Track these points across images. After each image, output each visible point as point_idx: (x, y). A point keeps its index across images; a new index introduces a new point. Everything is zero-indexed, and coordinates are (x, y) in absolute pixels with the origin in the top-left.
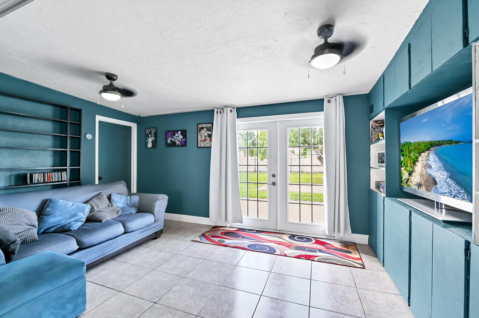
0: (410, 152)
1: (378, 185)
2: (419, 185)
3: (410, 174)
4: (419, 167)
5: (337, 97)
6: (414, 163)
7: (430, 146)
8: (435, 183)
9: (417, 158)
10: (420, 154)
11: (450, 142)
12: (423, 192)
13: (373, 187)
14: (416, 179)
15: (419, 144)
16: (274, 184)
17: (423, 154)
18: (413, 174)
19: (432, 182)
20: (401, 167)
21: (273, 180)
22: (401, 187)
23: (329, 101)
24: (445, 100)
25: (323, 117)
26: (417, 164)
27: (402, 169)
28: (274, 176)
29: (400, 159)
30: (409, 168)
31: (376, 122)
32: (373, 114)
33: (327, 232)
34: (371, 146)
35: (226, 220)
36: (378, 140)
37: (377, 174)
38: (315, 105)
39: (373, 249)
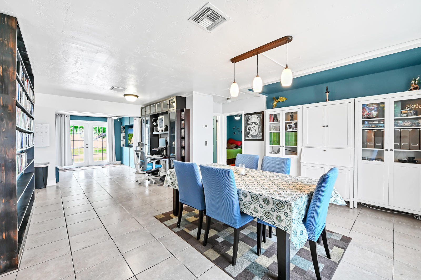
0: (130, 136)
1: (123, 145)
3: (130, 141)
5: (111, 119)
6: (131, 138)
10: (132, 136)
12: (132, 145)
13: (122, 146)
16: (87, 148)
18: (131, 141)
20: (128, 140)
21: (87, 146)
23: (109, 119)
24: (132, 128)
25: (108, 123)
28: (87, 144)
29: (128, 138)
31: (122, 127)
32: (122, 125)
33: (109, 162)
34: (121, 134)
35: (65, 165)
36: (123, 132)
37: (123, 142)
38: (105, 119)
39: (122, 163)
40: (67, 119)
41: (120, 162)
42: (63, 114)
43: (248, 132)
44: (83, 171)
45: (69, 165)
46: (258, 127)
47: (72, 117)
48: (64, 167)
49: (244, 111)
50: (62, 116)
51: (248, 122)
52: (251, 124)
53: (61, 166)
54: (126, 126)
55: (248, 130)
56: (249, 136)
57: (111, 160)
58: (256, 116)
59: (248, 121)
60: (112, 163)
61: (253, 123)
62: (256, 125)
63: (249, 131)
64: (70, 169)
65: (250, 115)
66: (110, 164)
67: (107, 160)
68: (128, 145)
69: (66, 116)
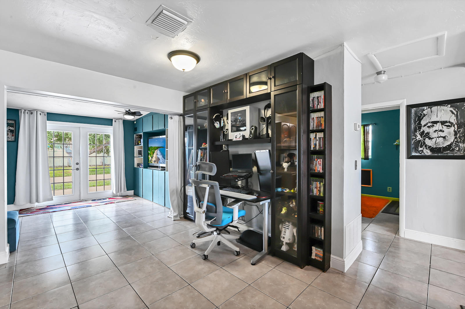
0: (152, 150)
1: (139, 165)
2: (155, 161)
3: (152, 158)
4: (155, 155)
5: (120, 120)
6: (153, 154)
7: (158, 148)
8: (159, 159)
9: (154, 152)
10: (155, 150)
11: (162, 147)
12: (156, 164)
13: (136, 166)
14: (154, 159)
15: (155, 147)
16: (77, 169)
17: (156, 150)
18: (153, 158)
19: (158, 159)
20: (148, 155)
21: (77, 166)
22: (148, 164)
23: (115, 121)
24: (162, 136)
25: (112, 129)
26: (154, 154)
27: (149, 156)
28: (77, 164)
29: (148, 152)
30: (152, 156)
31: (137, 135)
32: (137, 132)
33: (114, 192)
34: (135, 146)
35: (37, 201)
36: (138, 144)
37: (138, 160)
38: (108, 122)
39: (136, 194)
40: (41, 119)
41: (131, 192)
42: (35, 110)
43: (420, 141)
44: (71, 212)
45: (45, 200)
46: (455, 131)
47: (52, 116)
48: (36, 205)
49: (405, 100)
50: (32, 113)
51: (420, 122)
52: (429, 124)
53: (31, 202)
54: (144, 133)
55: (419, 137)
56: (422, 151)
57: (119, 189)
58: (448, 108)
59: (420, 119)
60: (120, 195)
61: (436, 122)
62: (447, 126)
63: (425, 139)
64: (48, 207)
65: (425, 108)
66: (117, 196)
67: (112, 189)
68: (147, 165)
69: (39, 113)
